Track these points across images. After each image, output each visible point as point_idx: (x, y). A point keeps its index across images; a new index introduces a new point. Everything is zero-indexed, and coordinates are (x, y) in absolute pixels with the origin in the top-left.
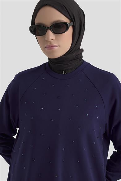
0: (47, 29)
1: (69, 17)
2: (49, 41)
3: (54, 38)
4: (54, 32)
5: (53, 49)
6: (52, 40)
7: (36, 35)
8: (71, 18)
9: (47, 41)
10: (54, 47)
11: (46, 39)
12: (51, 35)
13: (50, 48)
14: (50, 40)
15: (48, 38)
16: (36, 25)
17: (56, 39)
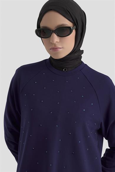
0: (52, 32)
1: (72, 21)
2: (53, 44)
3: (58, 41)
4: (58, 36)
5: (57, 50)
6: (57, 43)
7: (41, 38)
8: (74, 22)
9: (52, 43)
10: (58, 49)
11: (51, 41)
12: (55, 38)
13: (54, 50)
14: (55, 42)
15: (53, 41)
16: (42, 29)
17: (60, 41)
